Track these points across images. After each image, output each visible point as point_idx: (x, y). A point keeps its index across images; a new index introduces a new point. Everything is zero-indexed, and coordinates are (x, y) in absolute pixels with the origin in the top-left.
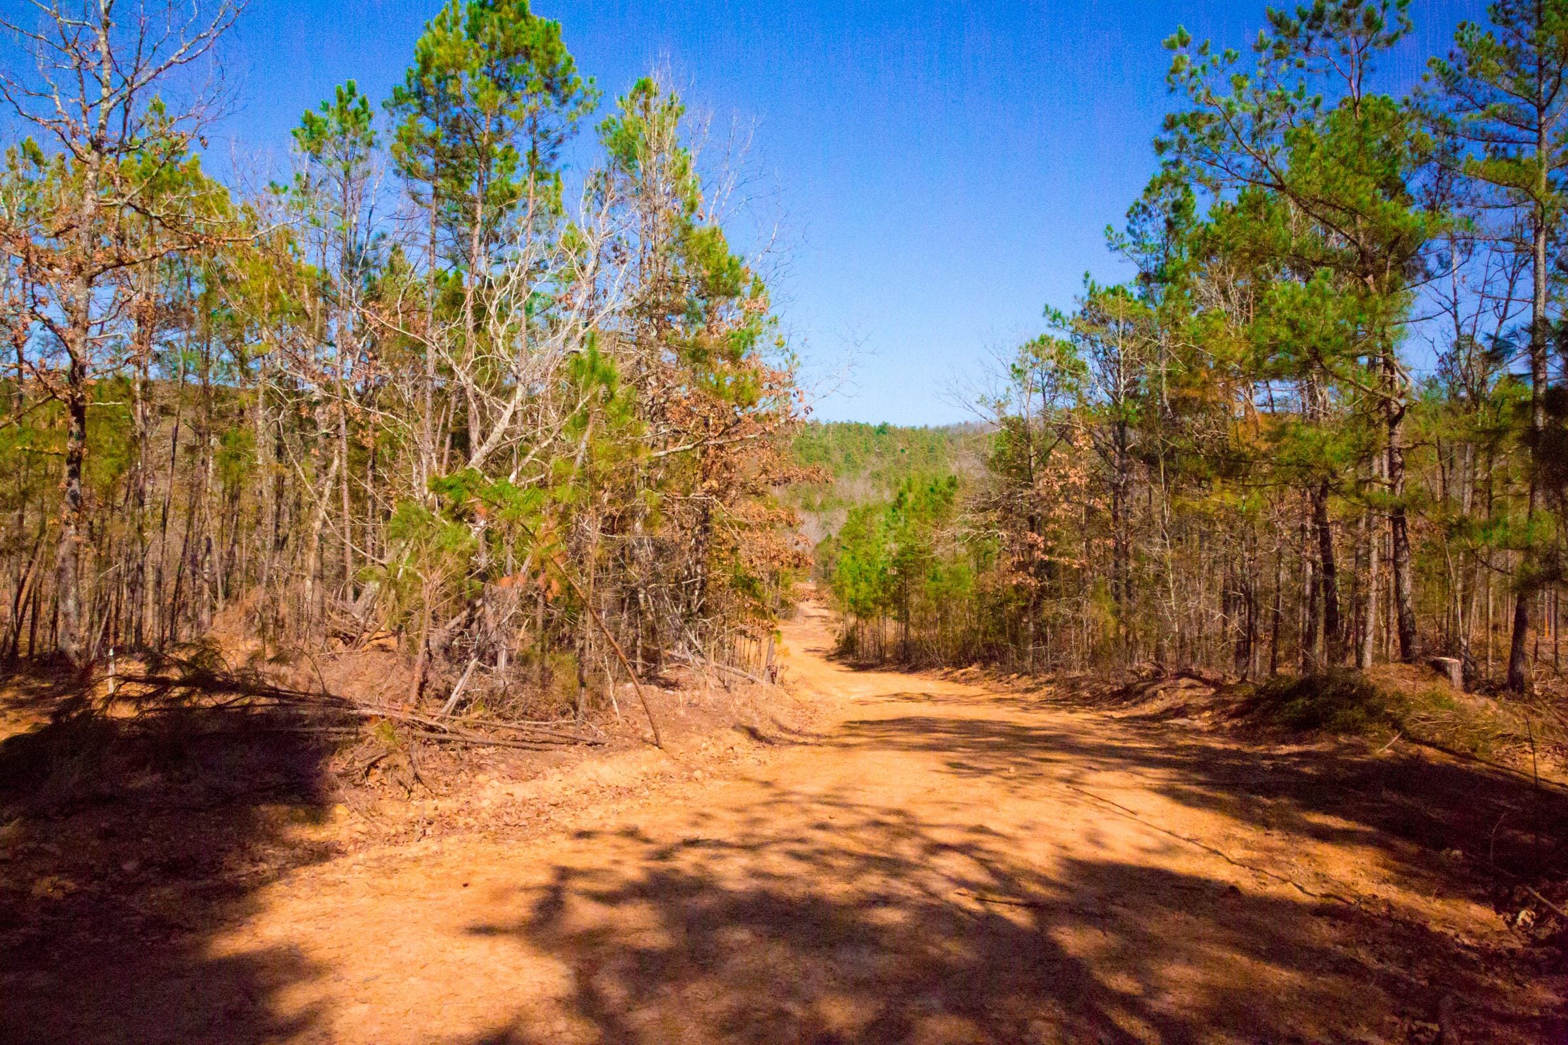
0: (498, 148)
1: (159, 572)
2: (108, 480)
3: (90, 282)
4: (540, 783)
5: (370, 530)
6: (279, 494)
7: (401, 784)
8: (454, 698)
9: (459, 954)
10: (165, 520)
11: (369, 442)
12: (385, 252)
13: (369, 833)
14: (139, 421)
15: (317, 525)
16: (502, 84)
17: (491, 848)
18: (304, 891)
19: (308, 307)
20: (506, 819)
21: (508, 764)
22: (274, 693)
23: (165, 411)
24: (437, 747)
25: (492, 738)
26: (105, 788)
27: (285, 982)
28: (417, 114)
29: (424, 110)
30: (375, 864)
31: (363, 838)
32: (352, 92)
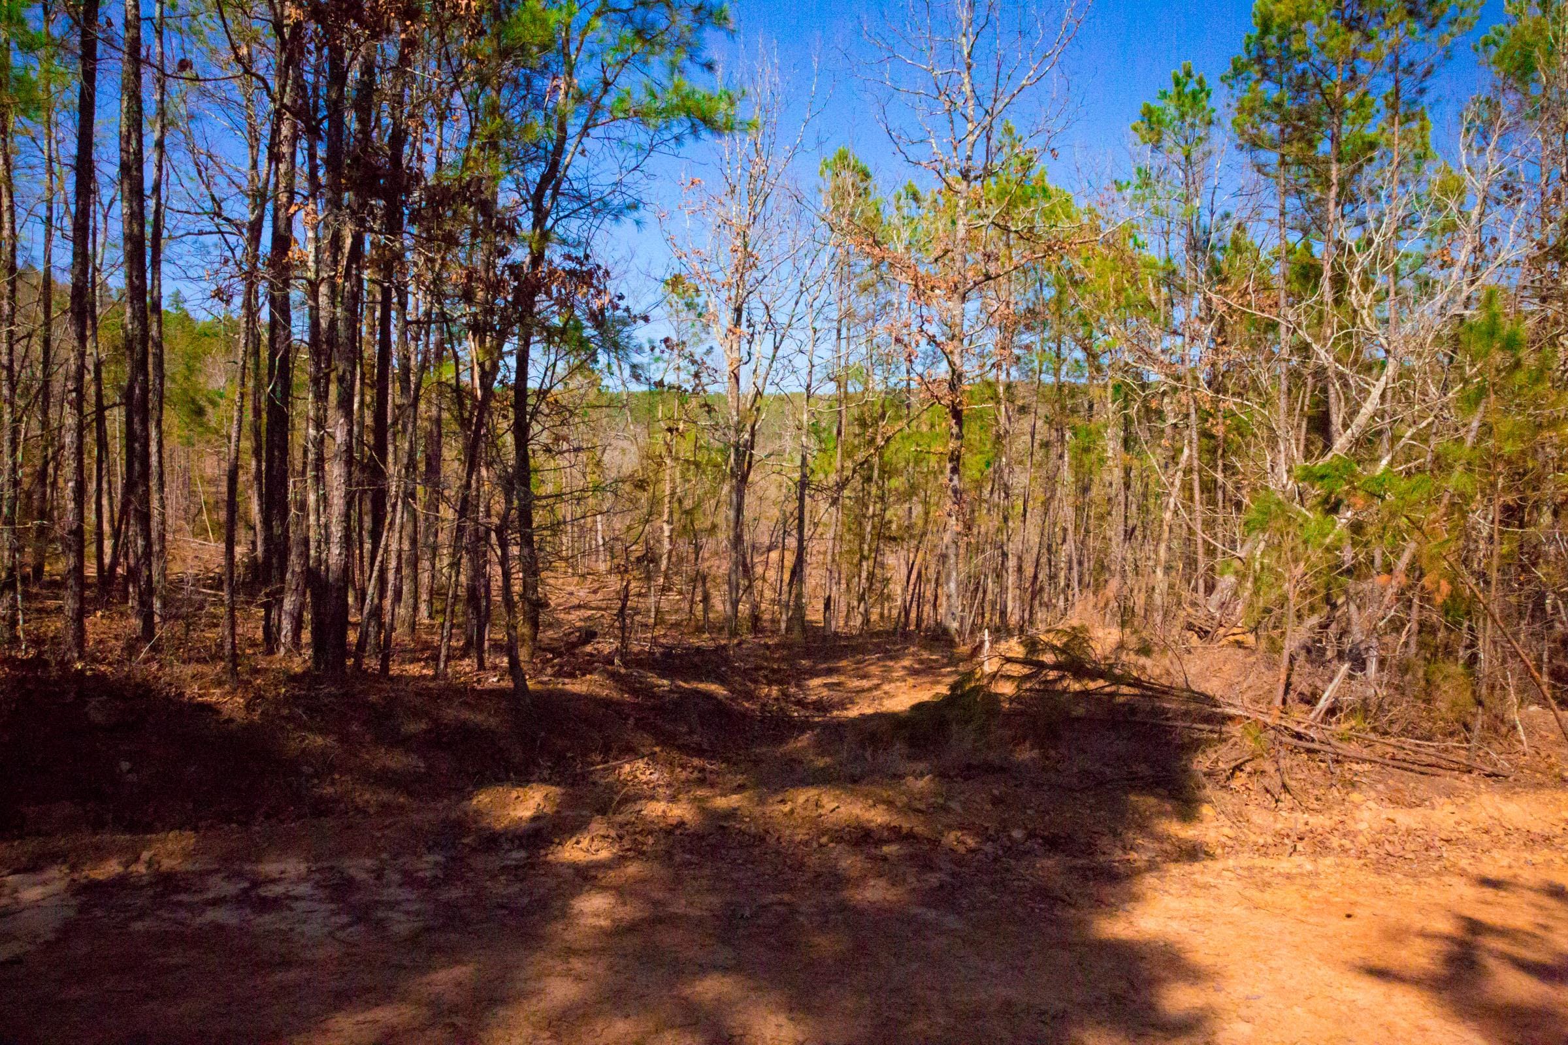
0: (1350, 98)
1: (1020, 558)
2: (978, 476)
3: (964, 298)
4: (1428, 812)
5: (1221, 521)
6: (1127, 486)
7: (1268, 791)
8: (1323, 704)
9: (1349, 993)
10: (1025, 510)
11: (1219, 431)
12: (1229, 232)
13: (1236, 839)
14: (1003, 420)
15: (1168, 516)
16: (1352, 24)
17: (1373, 878)
18: (1175, 888)
19: (1153, 298)
20: (1388, 847)
21: (1386, 784)
22: (1137, 683)
23: (1023, 410)
24: (1305, 756)
25: (1366, 754)
26: (993, 757)
27: (1164, 980)
28: (1258, 81)
29: (1265, 74)
30: (1245, 873)
31: (1230, 843)
32: (1189, 74)
